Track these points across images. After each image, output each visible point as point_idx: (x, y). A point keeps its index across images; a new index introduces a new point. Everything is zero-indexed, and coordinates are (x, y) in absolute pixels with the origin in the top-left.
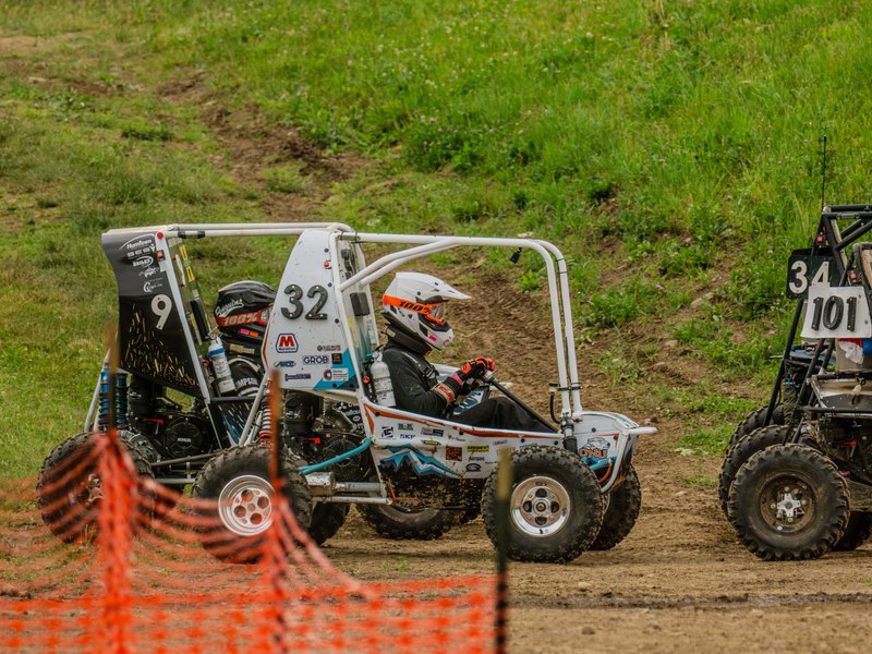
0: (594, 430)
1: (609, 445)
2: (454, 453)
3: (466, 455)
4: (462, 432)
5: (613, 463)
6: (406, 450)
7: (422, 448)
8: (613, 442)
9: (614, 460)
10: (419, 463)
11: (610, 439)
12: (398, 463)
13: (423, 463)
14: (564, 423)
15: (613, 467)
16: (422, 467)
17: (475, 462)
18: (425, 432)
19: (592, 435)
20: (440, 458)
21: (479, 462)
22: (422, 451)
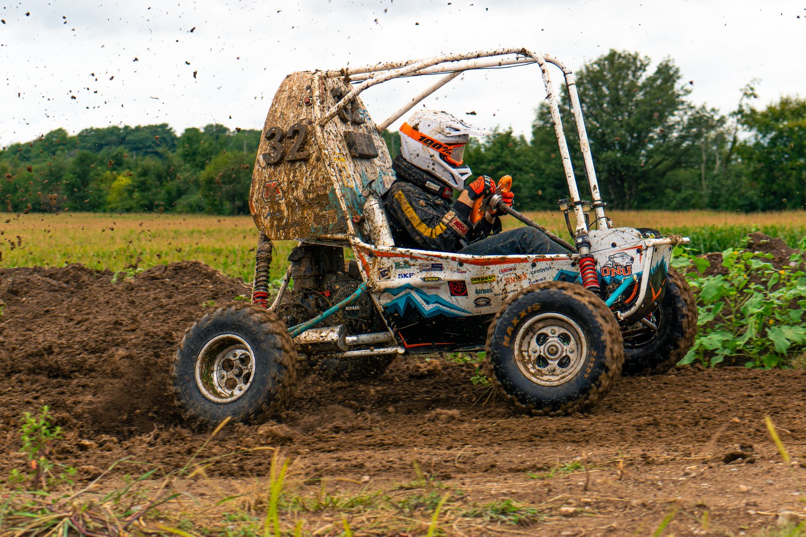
0: (614, 245)
1: (632, 259)
2: (458, 288)
3: (471, 289)
4: (461, 262)
5: (640, 280)
6: (408, 290)
7: (423, 287)
8: (637, 256)
9: (640, 276)
10: (425, 303)
11: (633, 253)
12: (402, 305)
13: (428, 303)
14: (580, 240)
15: (640, 283)
16: (428, 308)
17: (482, 295)
18: (423, 269)
19: (612, 251)
20: (445, 295)
21: (487, 295)
22: (425, 290)
